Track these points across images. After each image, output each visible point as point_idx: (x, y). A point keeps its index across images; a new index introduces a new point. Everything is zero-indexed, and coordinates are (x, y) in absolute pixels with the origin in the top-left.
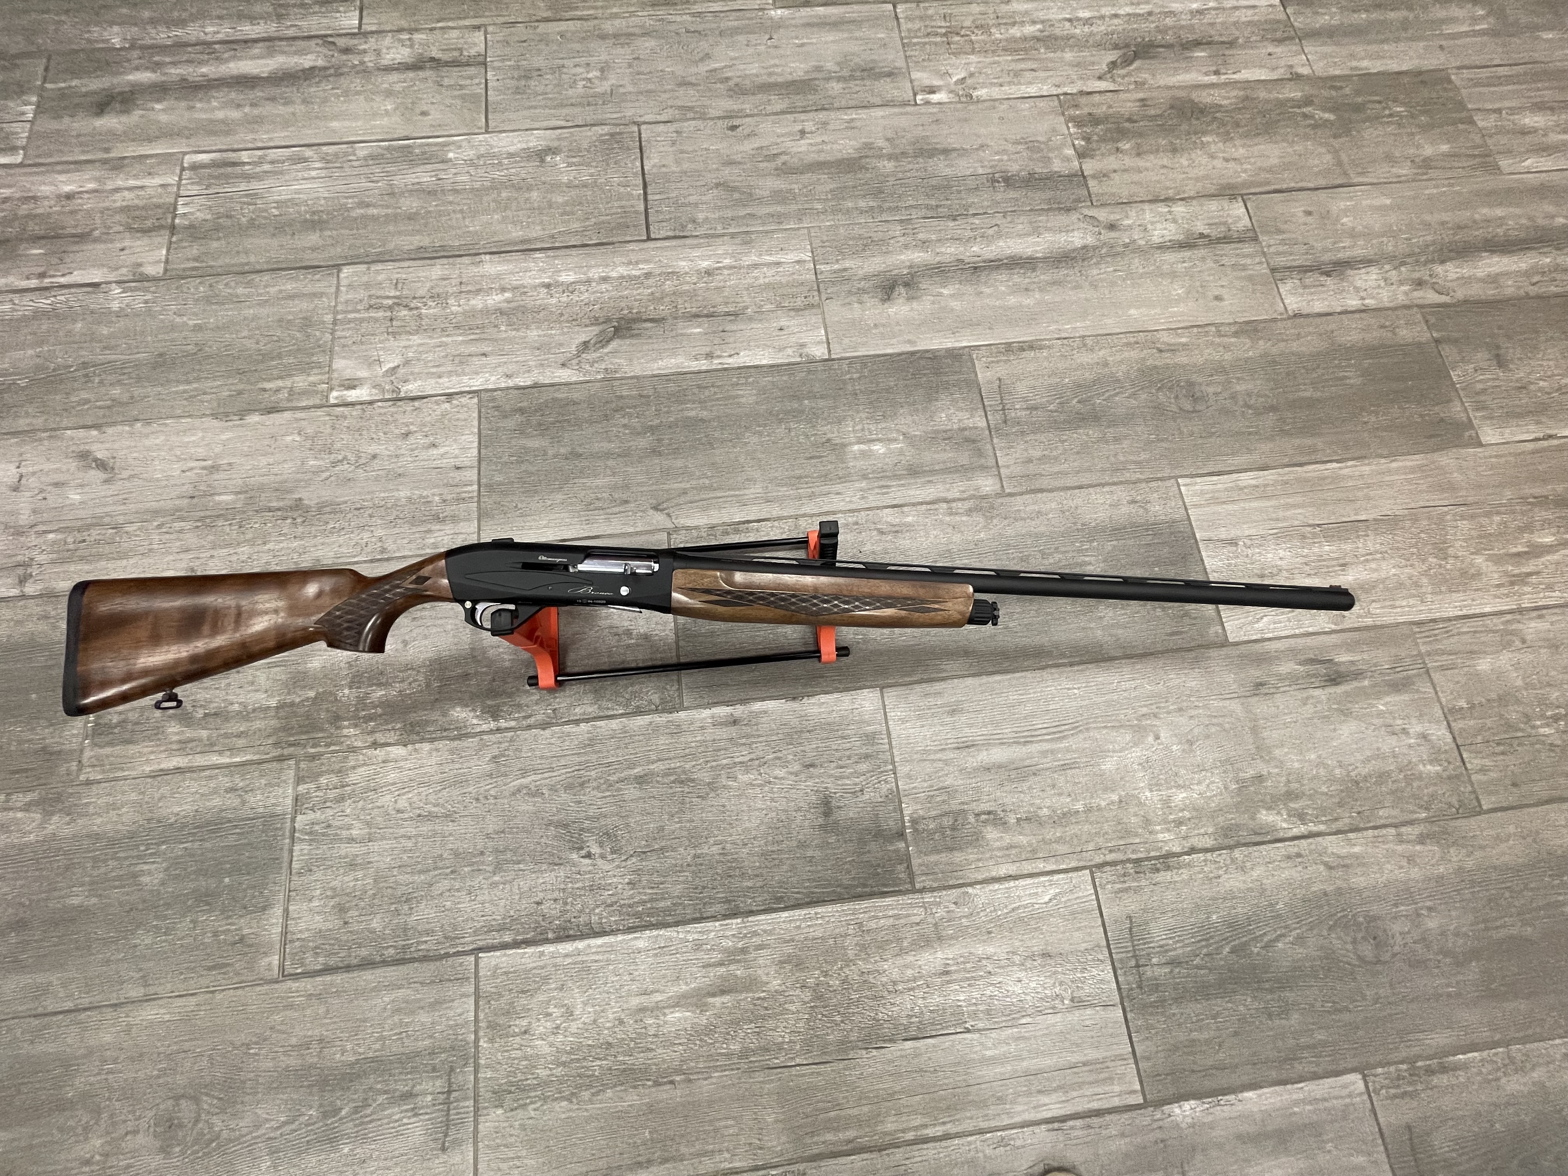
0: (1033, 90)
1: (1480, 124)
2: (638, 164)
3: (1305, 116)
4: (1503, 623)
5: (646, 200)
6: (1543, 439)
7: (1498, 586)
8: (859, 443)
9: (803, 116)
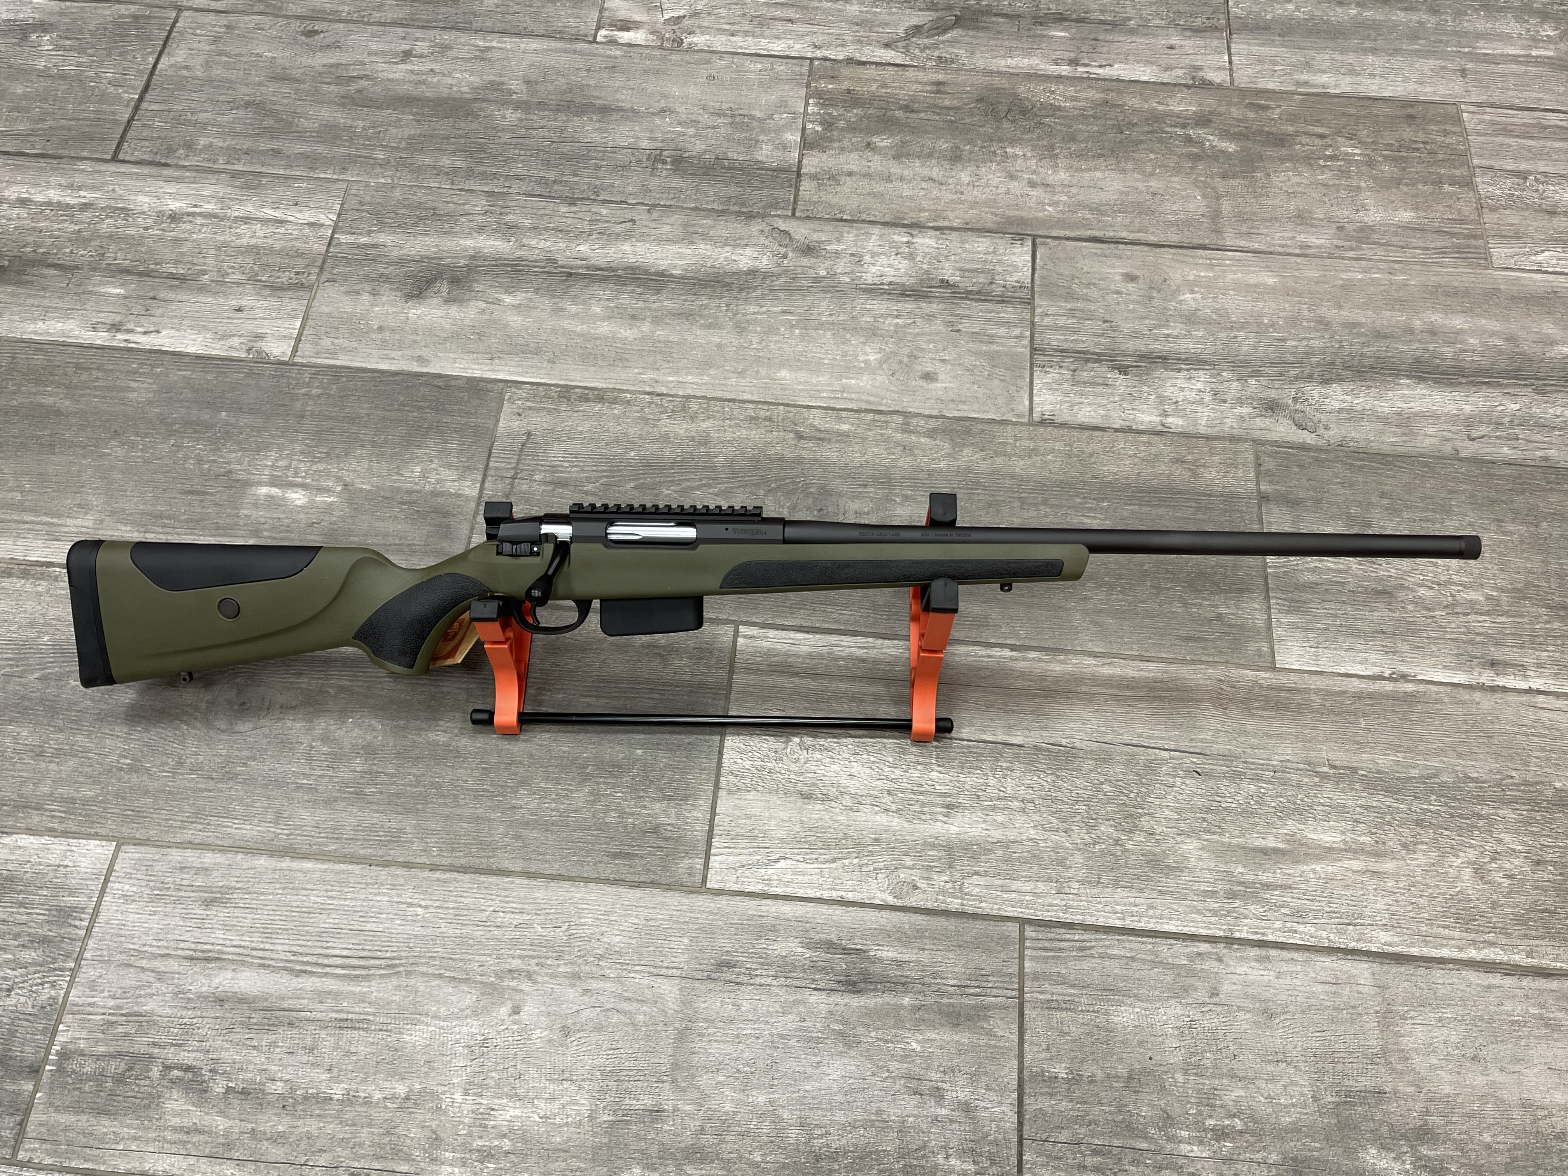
0: (778, 47)
1: (1483, 189)
2: (151, 60)
3: (1189, 140)
4: (1191, 958)
5: (137, 108)
6: (1389, 679)
7: (1206, 894)
8: (272, 484)
9: (419, 33)
